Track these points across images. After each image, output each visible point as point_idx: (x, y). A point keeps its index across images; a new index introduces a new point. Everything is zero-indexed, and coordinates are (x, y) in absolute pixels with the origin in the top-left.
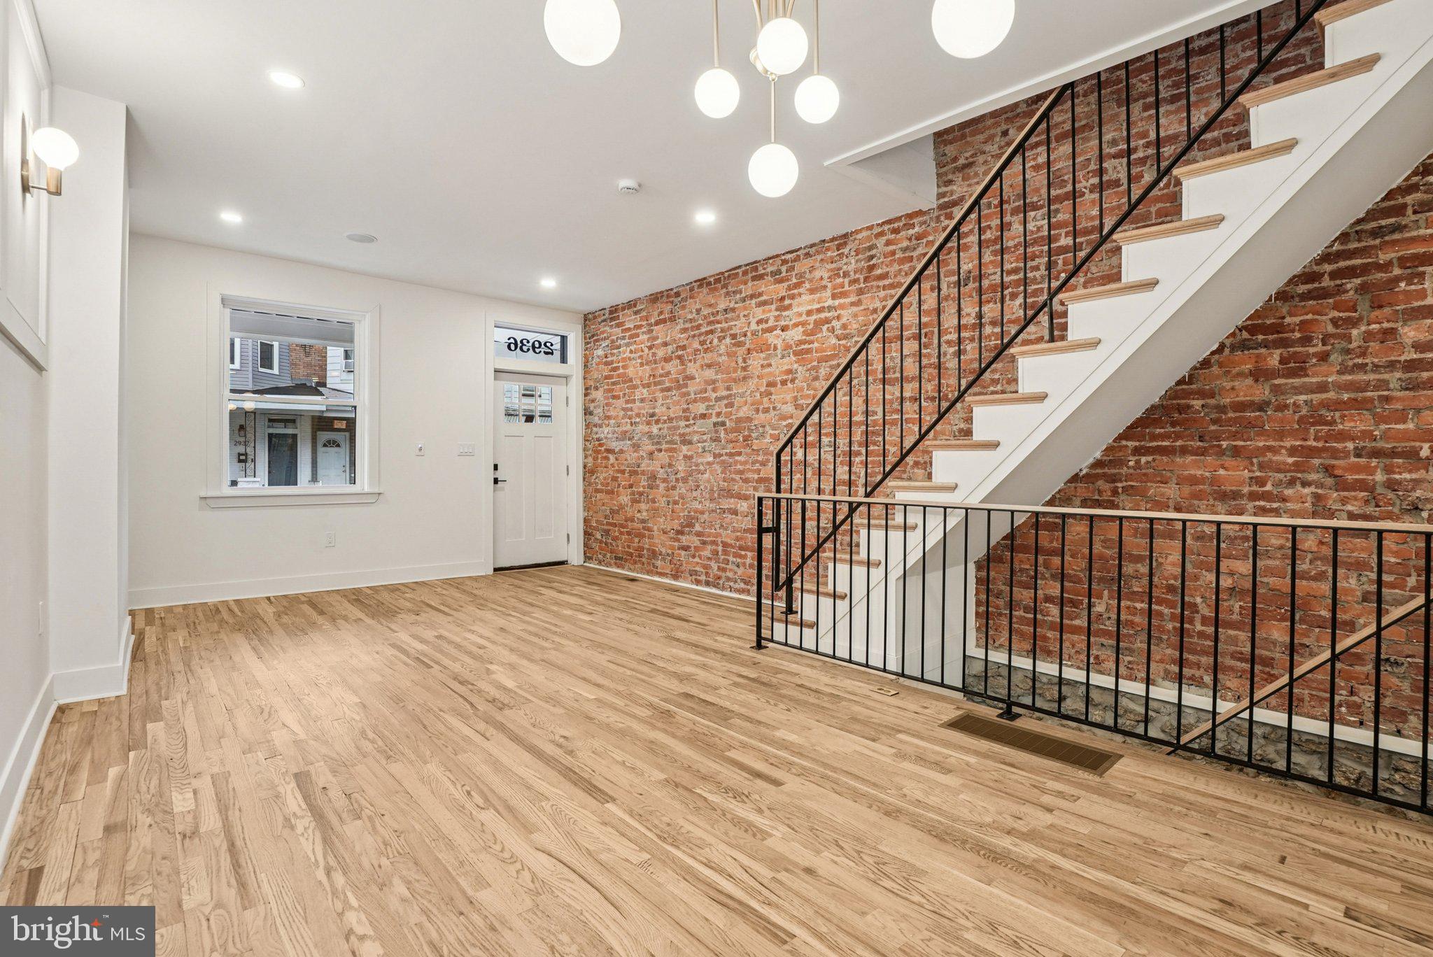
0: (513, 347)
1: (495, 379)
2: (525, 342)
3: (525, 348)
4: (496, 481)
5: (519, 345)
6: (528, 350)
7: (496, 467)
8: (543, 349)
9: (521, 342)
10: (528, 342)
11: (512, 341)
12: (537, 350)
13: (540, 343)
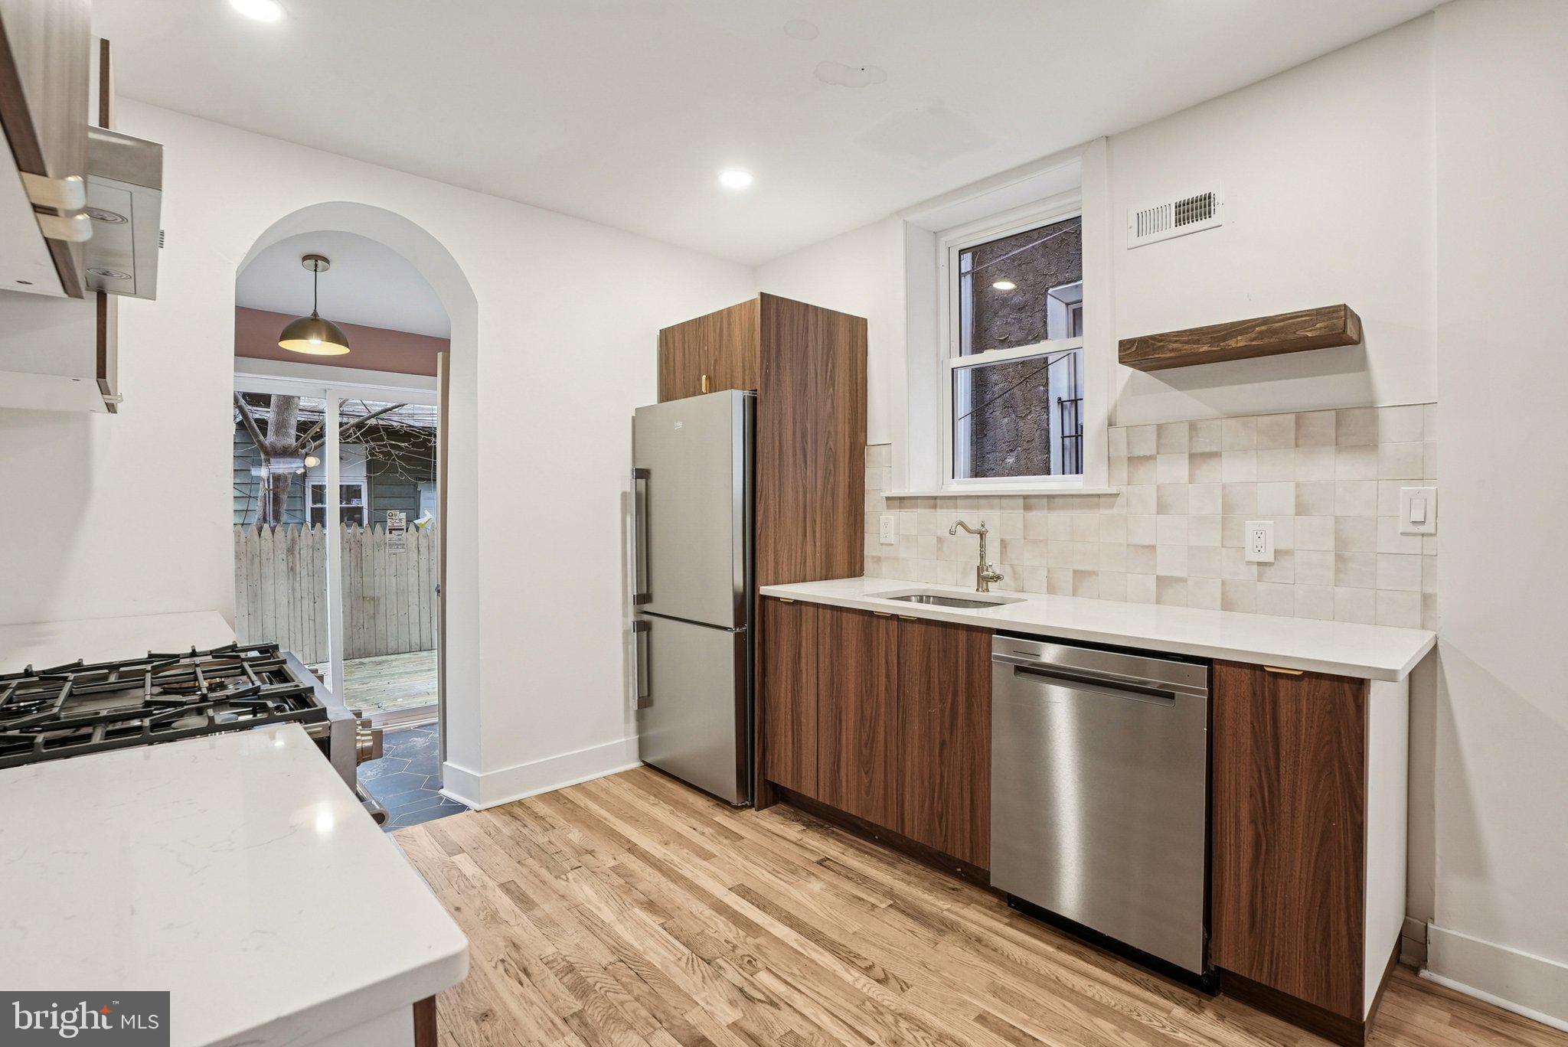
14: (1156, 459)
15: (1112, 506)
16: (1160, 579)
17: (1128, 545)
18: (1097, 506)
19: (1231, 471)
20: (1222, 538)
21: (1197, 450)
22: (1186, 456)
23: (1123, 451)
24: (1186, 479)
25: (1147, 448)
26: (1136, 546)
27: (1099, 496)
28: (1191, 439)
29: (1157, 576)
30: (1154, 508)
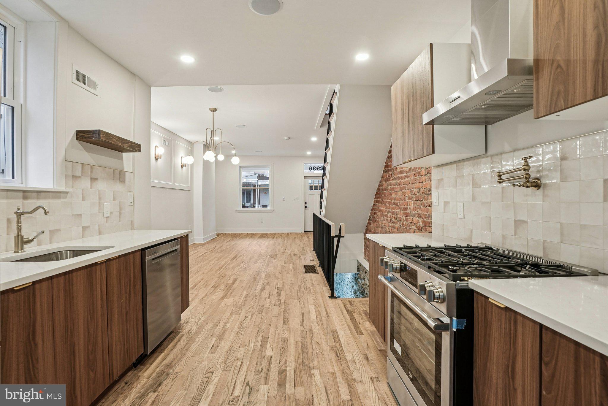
0: (311, 169)
1: (304, 179)
2: (314, 167)
3: (314, 169)
4: (306, 207)
5: (313, 168)
6: (315, 170)
7: (306, 203)
8: (320, 169)
9: (313, 167)
10: (315, 167)
11: (310, 168)
12: (318, 169)
13: (319, 167)
14: (81, 178)
15: (66, 198)
16: (83, 228)
17: (72, 215)
18: (60, 198)
19: (101, 185)
20: (99, 210)
21: (93, 177)
22: (90, 178)
23: (70, 173)
24: (90, 187)
25: (78, 173)
26: (75, 215)
27: (60, 192)
28: (91, 172)
29: (82, 227)
30: (81, 199)
